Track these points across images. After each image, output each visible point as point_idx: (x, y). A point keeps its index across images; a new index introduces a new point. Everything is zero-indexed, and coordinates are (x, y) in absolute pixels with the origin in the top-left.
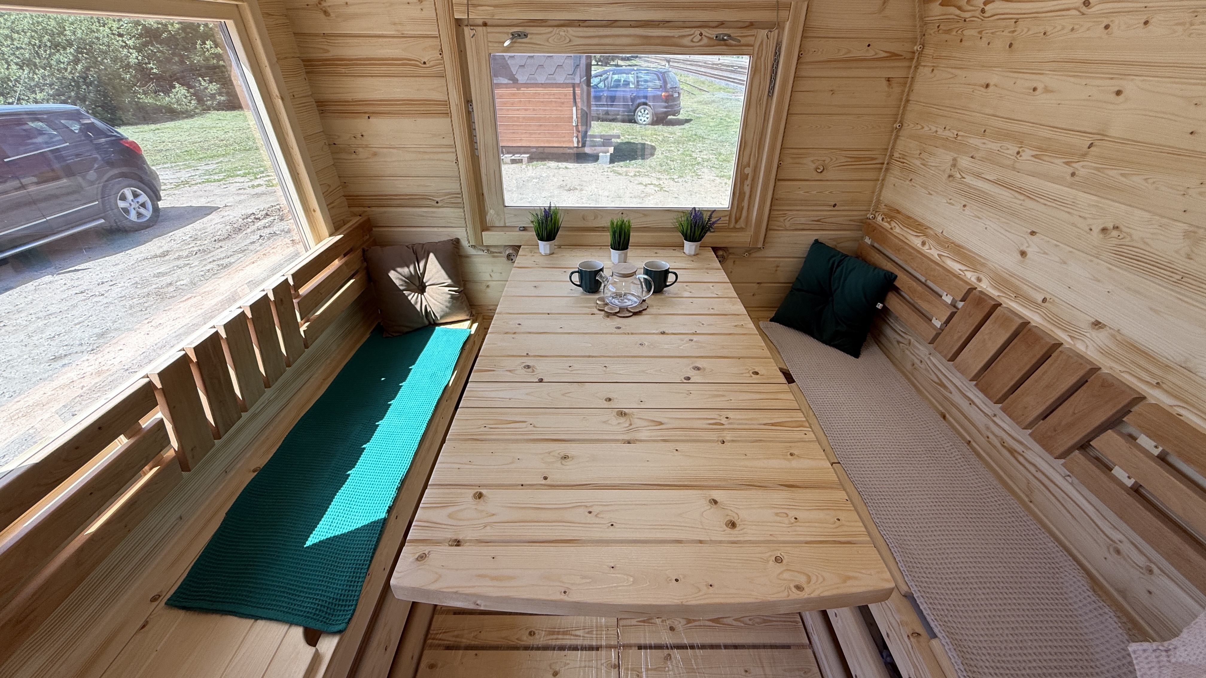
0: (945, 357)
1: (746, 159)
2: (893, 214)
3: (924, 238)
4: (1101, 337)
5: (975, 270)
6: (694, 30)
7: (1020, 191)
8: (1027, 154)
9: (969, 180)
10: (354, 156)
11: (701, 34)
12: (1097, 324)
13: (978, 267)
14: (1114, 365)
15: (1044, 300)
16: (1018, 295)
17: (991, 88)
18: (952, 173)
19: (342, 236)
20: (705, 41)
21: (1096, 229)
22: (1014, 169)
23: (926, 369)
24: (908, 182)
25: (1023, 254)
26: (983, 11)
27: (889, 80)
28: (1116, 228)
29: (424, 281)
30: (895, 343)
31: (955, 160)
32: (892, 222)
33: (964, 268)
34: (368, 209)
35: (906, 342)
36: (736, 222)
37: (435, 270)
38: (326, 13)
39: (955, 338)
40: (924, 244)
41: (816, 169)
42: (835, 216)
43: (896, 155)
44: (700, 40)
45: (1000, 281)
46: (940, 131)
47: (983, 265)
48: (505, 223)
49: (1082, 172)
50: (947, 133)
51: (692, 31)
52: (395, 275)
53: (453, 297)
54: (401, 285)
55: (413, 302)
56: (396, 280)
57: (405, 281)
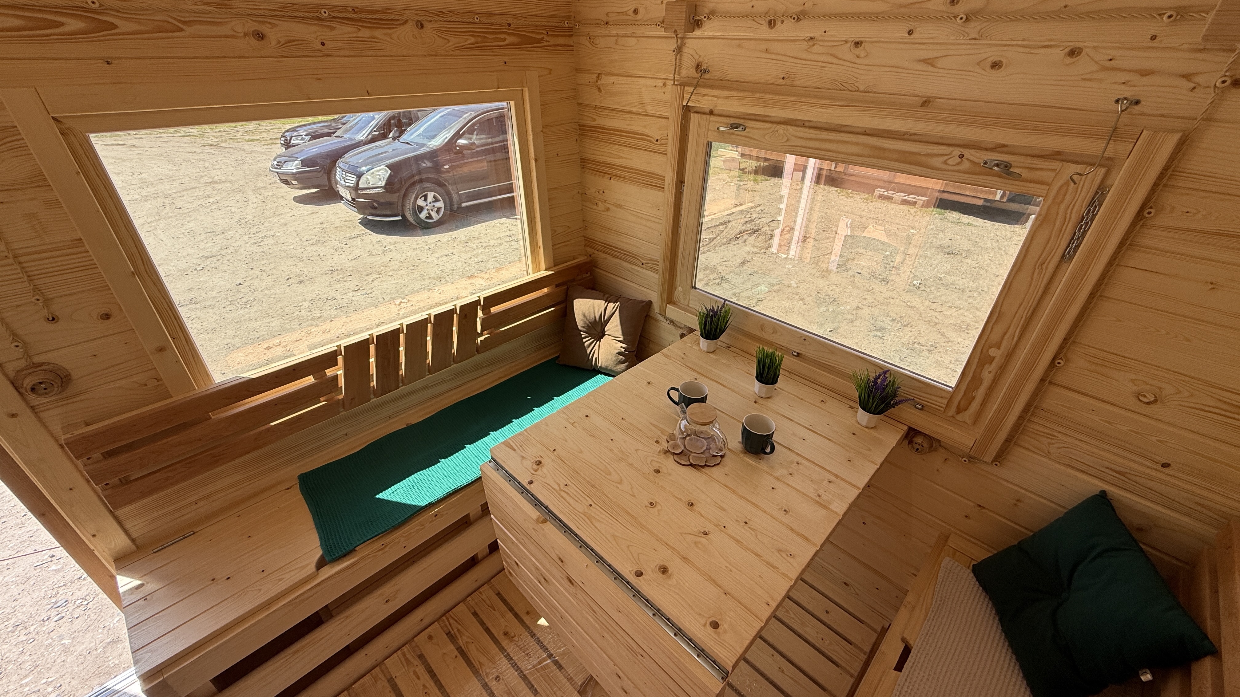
6: (951, 149)
10: (595, 207)
11: (961, 156)
19: (553, 272)
20: (966, 165)
29: (606, 329)
34: (596, 252)
36: (959, 411)
37: (615, 324)
38: (599, 89)
41: (1138, 395)
42: (1161, 481)
44: (958, 164)
48: (688, 304)
51: (948, 150)
52: (581, 317)
53: (620, 353)
54: (582, 327)
55: (586, 344)
56: (580, 322)
57: (588, 325)
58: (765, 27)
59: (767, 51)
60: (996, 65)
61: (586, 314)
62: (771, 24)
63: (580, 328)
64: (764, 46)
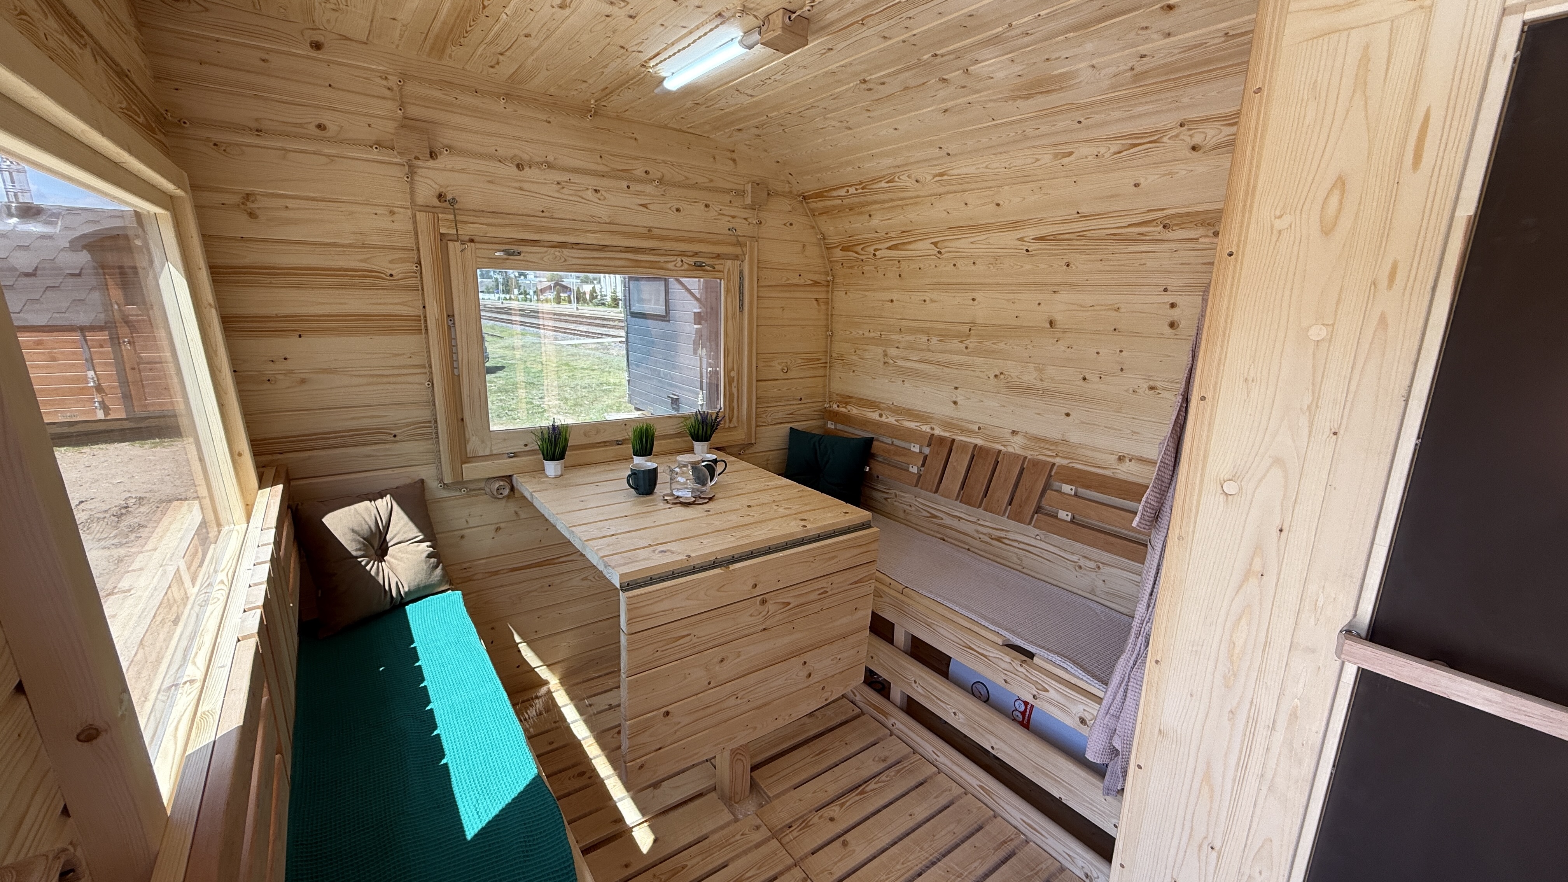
0: (931, 491)
1: (730, 365)
2: (846, 399)
3: (880, 412)
4: (1019, 440)
5: (927, 423)
7: (938, 363)
8: (934, 340)
9: (900, 363)
11: (682, 261)
12: (1014, 432)
13: (929, 420)
14: (1032, 453)
15: (979, 428)
16: (963, 431)
17: (895, 302)
18: (886, 360)
20: (686, 266)
21: (992, 377)
22: (929, 350)
23: (917, 510)
24: (851, 373)
25: (955, 403)
26: (875, 255)
27: (817, 300)
28: (1001, 373)
30: (884, 501)
31: (884, 351)
32: (849, 407)
33: (918, 424)
35: (893, 496)
36: (730, 421)
37: (401, 523)
38: (252, 215)
39: (934, 473)
40: (881, 416)
41: (783, 369)
42: (802, 409)
43: (834, 355)
44: (682, 265)
45: (947, 425)
46: (867, 334)
47: (931, 418)
48: (491, 451)
49: (971, 345)
50: (872, 334)
51: (675, 258)
52: (350, 536)
53: (429, 556)
54: (357, 550)
55: (373, 573)
56: (350, 544)
57: (364, 544)
58: (515, 169)
59: (521, 189)
60: (678, 210)
61: (356, 528)
62: (519, 167)
63: (354, 553)
64: (517, 185)
